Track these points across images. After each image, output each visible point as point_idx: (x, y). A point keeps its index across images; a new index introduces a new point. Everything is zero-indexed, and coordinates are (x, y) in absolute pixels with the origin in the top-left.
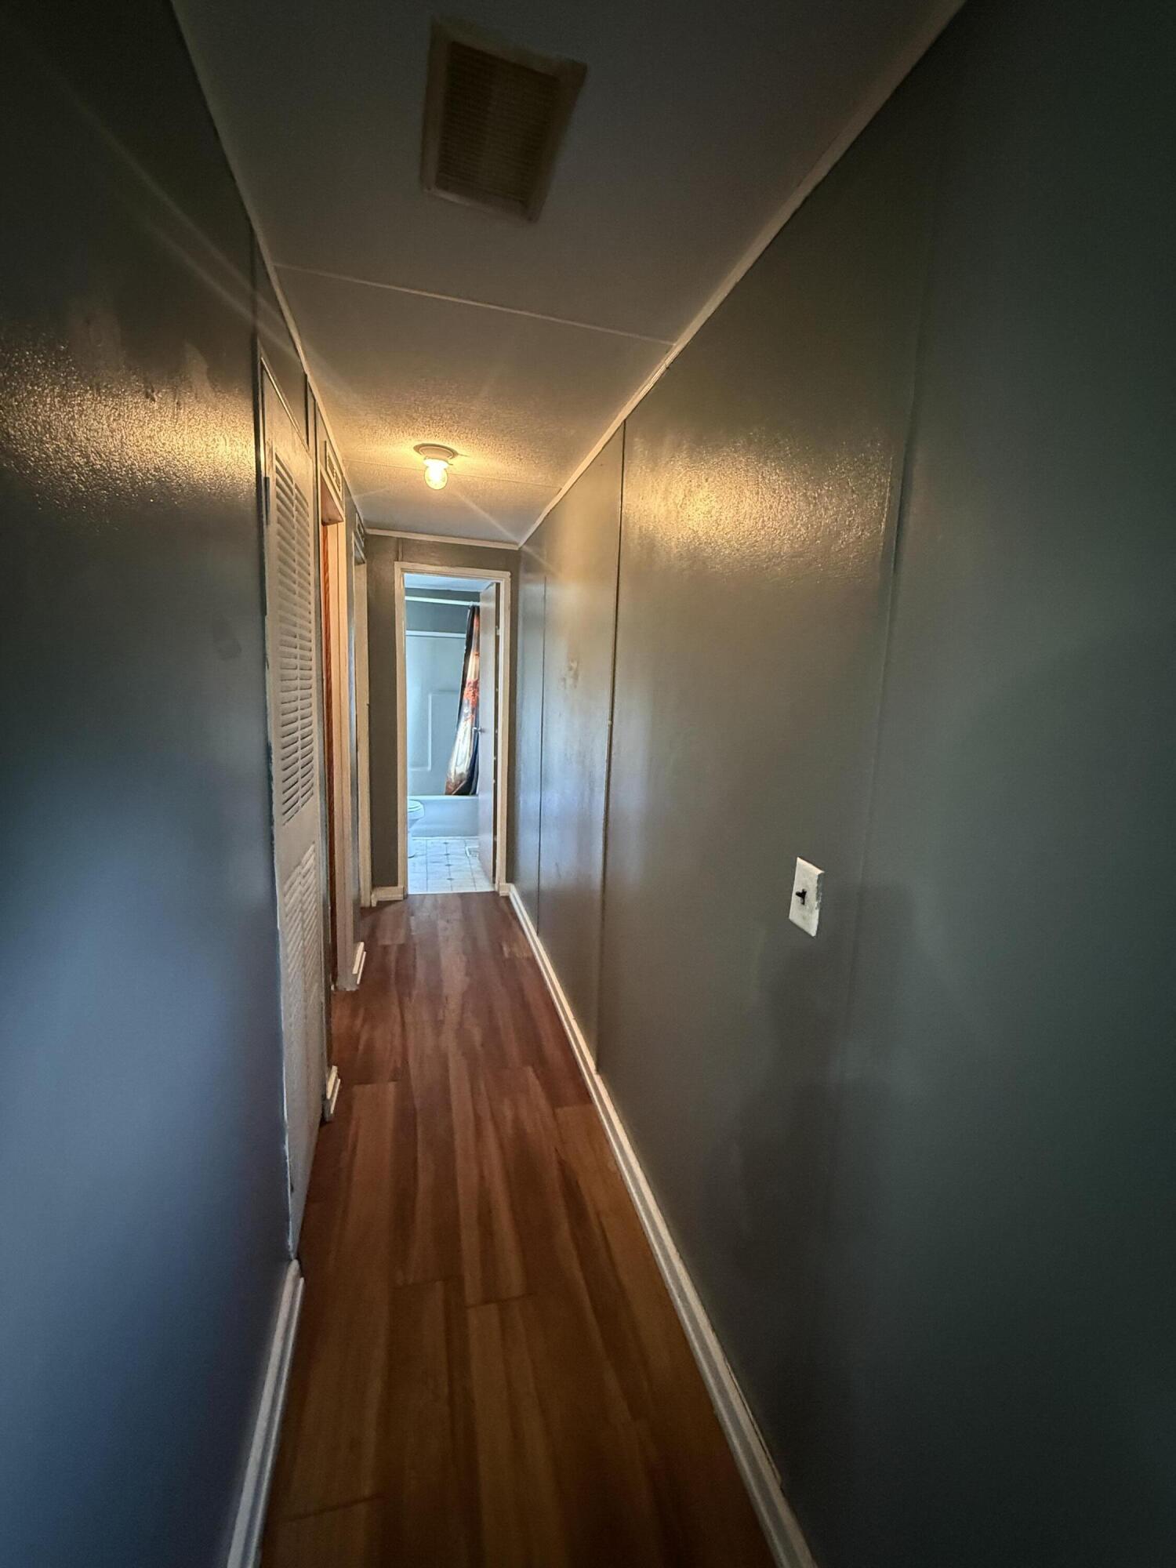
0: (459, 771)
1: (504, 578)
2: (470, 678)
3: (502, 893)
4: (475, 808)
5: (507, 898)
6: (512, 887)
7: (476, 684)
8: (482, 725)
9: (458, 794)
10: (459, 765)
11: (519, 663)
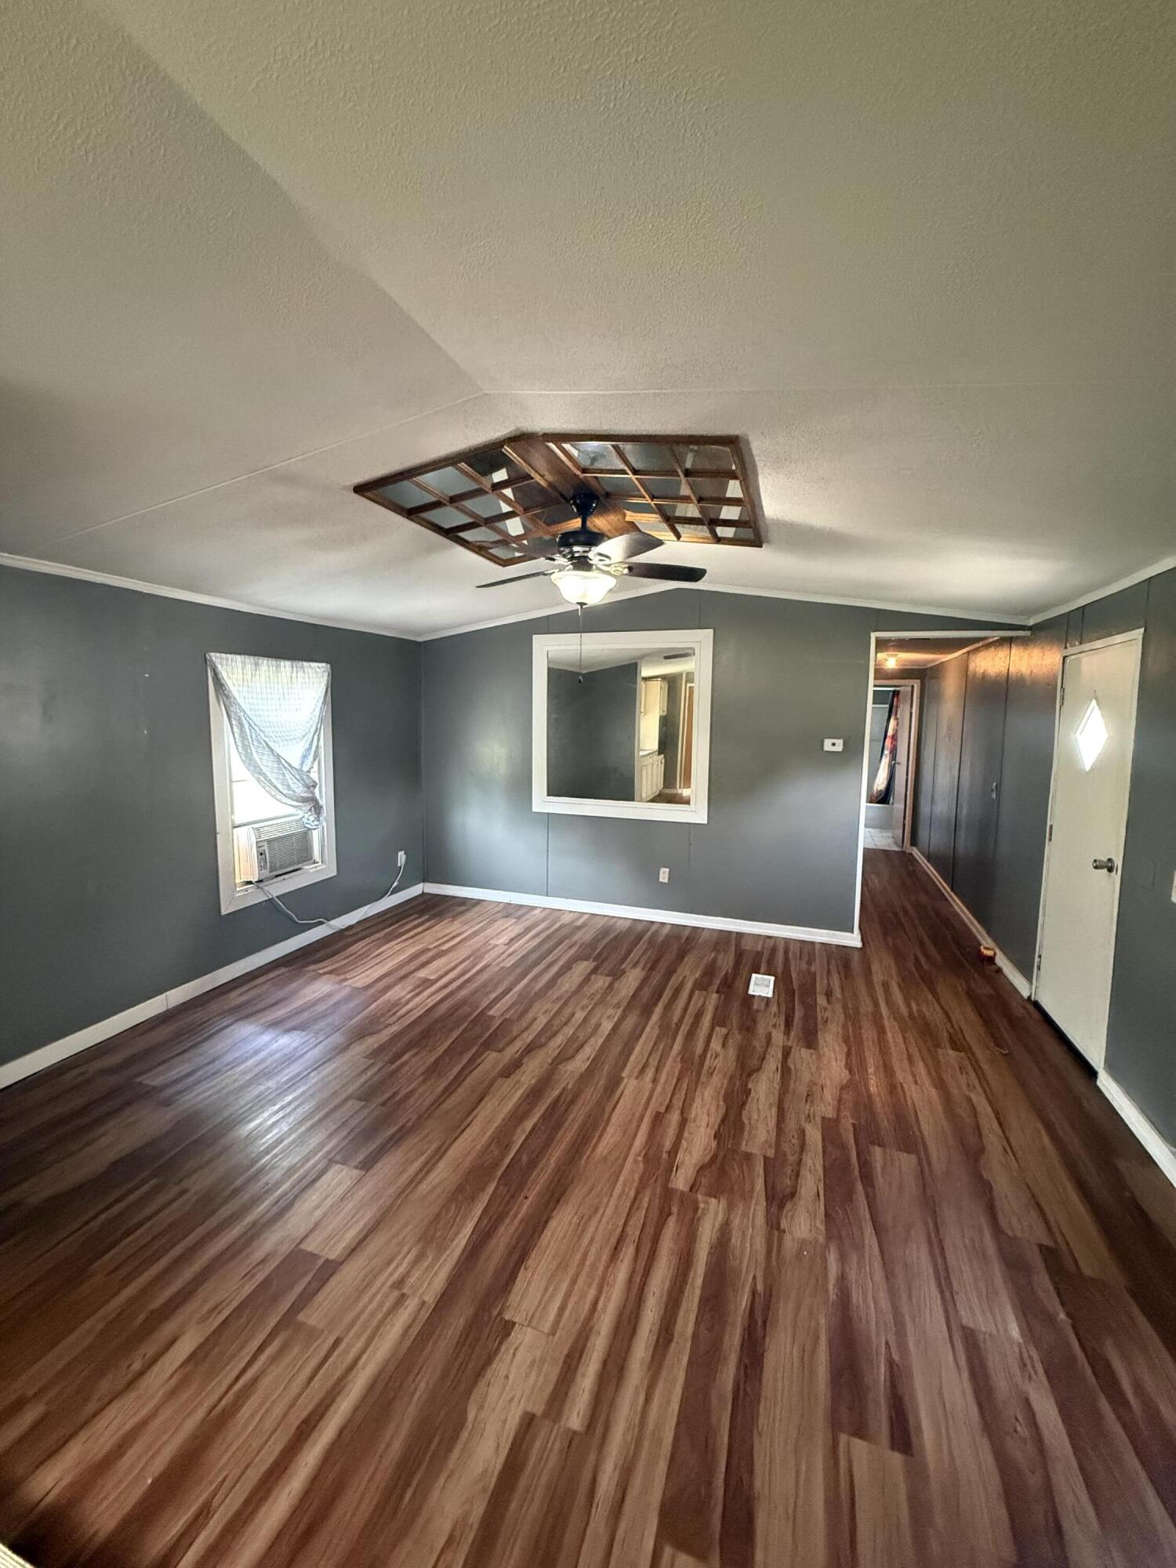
0: (879, 789)
1: (917, 684)
2: (890, 733)
3: (908, 851)
4: (891, 812)
5: (911, 854)
6: (915, 848)
7: (894, 738)
8: (898, 759)
9: (878, 802)
10: (881, 783)
11: (925, 710)
